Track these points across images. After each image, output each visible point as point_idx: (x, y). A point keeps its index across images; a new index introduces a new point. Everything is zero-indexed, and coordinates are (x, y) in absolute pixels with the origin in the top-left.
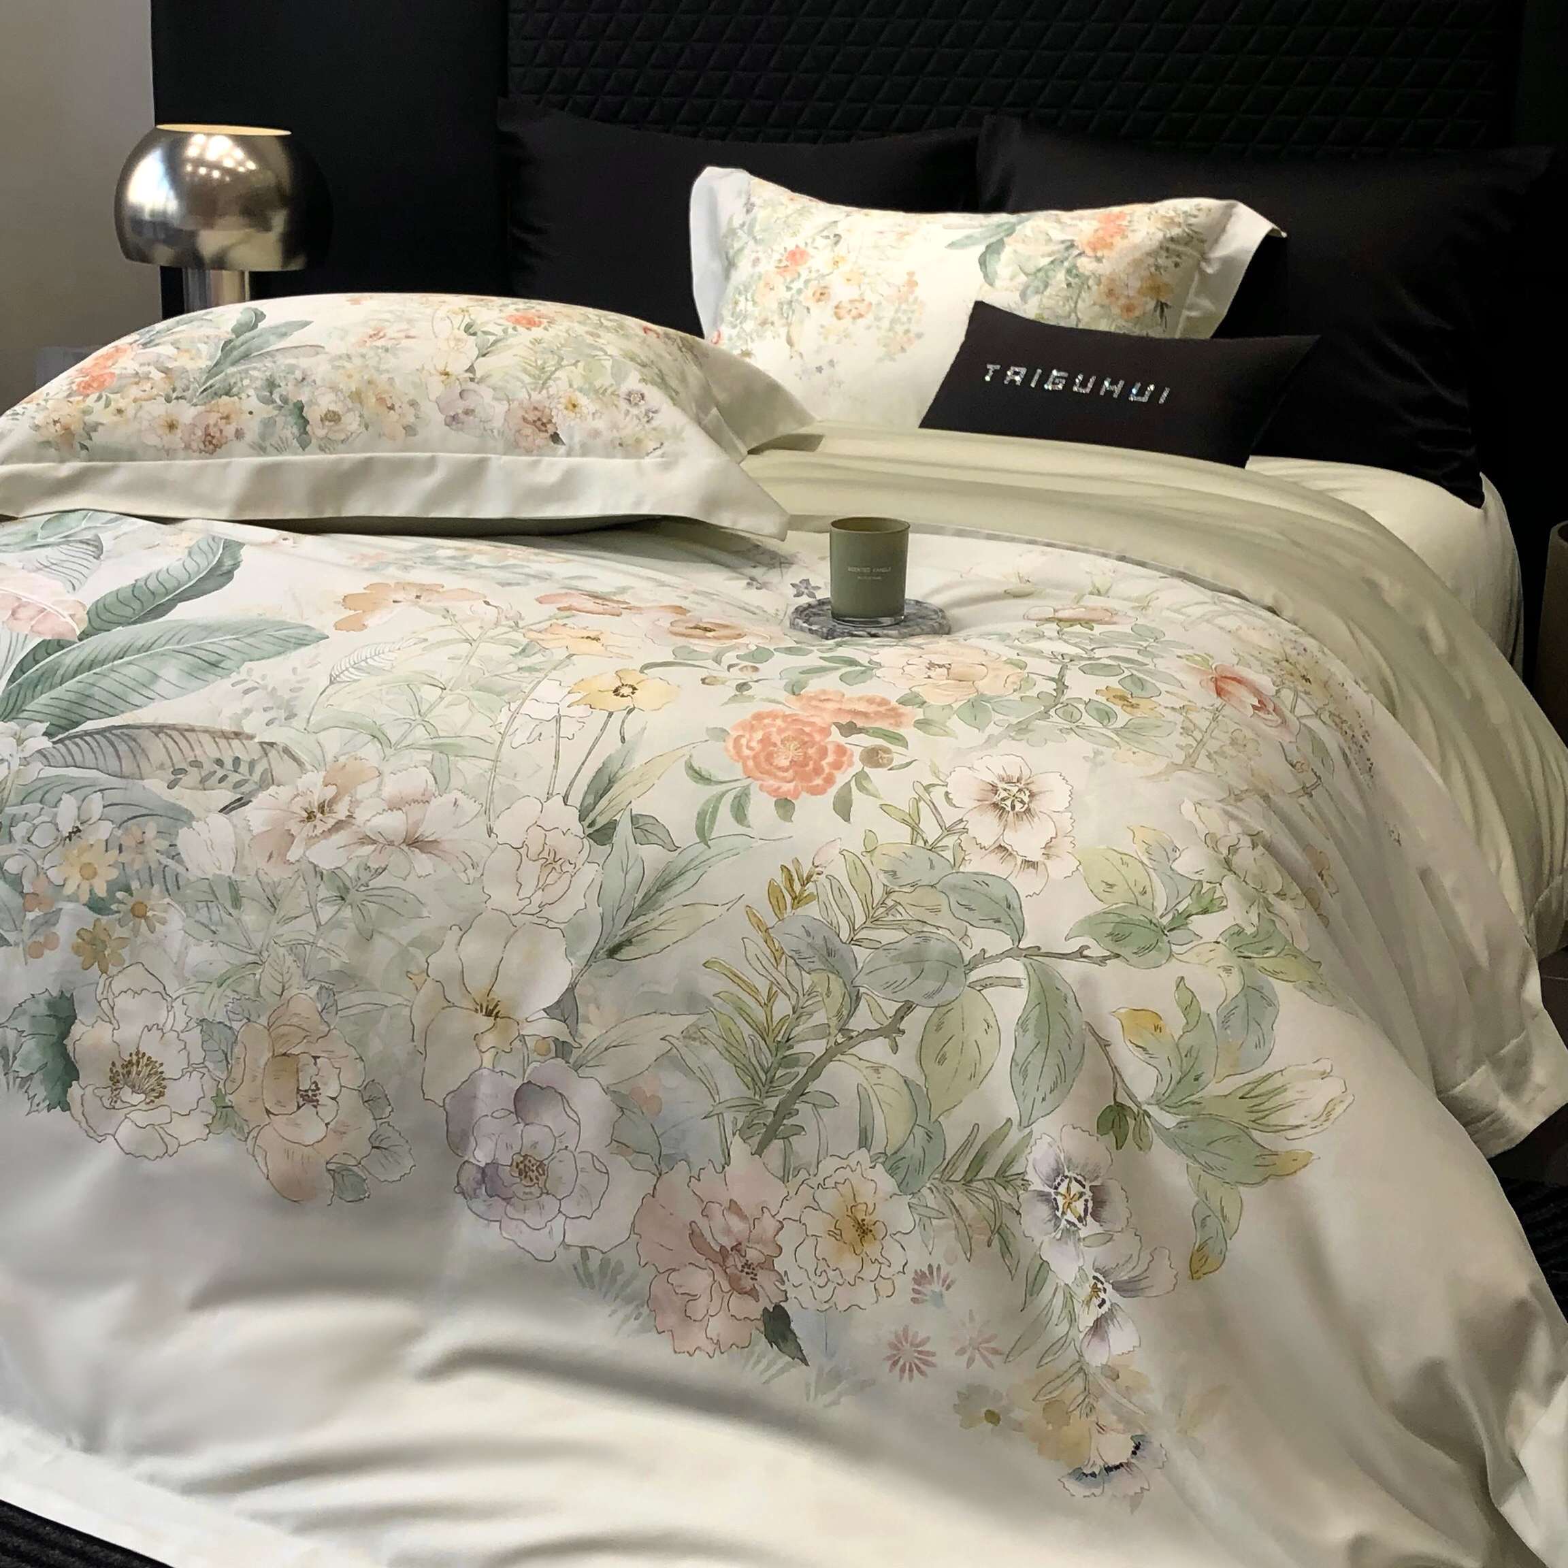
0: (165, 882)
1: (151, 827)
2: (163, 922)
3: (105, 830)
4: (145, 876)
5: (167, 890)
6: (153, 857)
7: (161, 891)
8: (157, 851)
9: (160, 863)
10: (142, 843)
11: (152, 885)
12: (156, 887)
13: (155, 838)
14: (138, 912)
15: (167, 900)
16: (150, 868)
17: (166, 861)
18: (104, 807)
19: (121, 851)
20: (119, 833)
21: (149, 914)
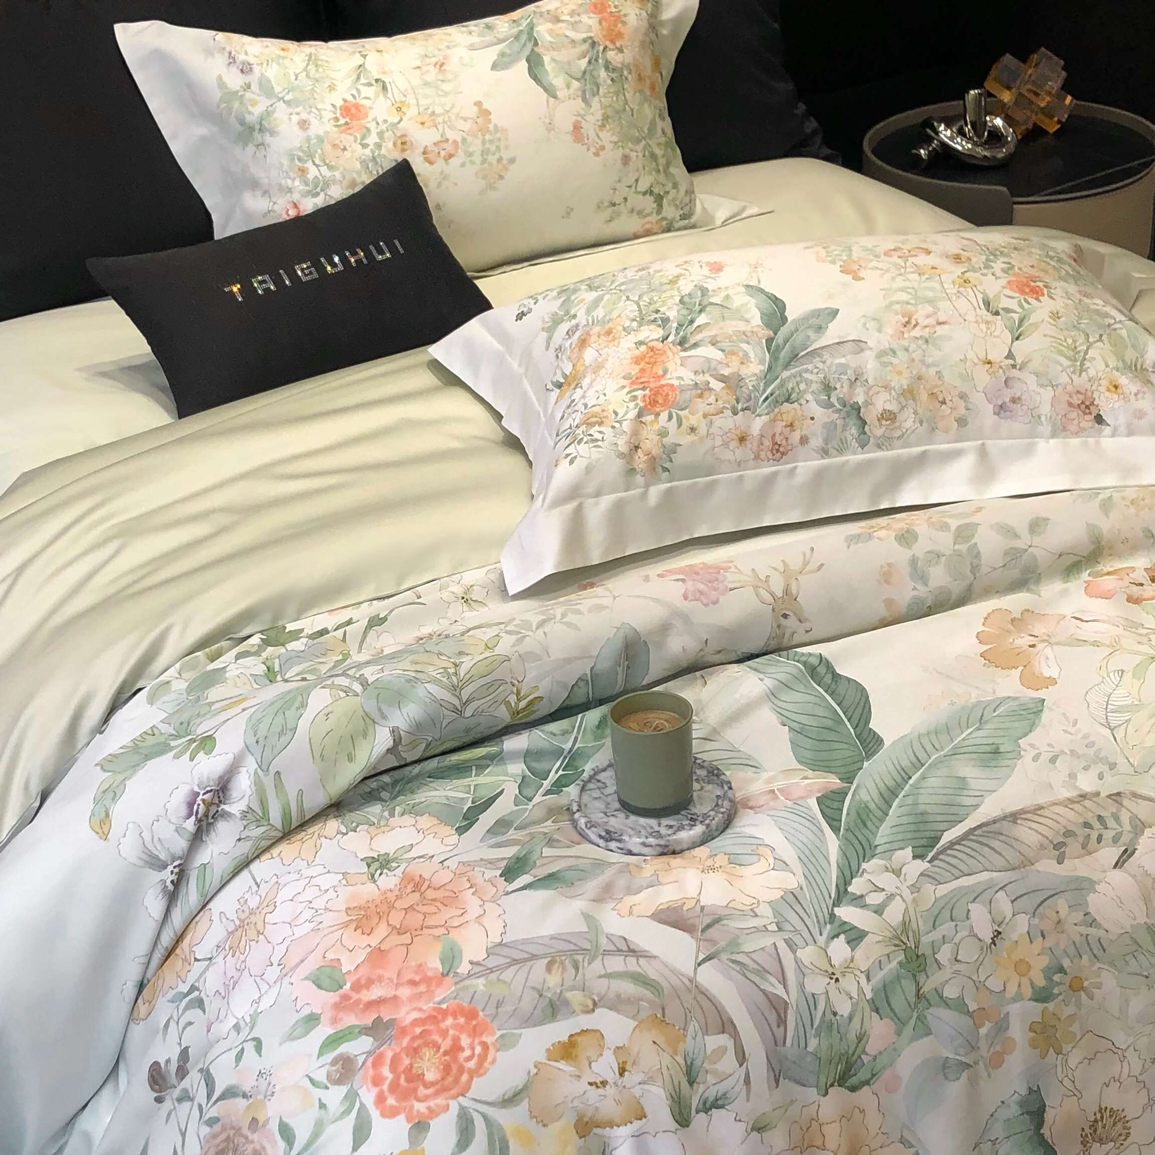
0: (1091, 950)
1: (1062, 904)
2: (1099, 986)
3: (1022, 923)
4: (1072, 951)
5: (1095, 956)
6: (1075, 932)
7: (1090, 960)
8: (1075, 924)
9: (1082, 935)
10: (1059, 922)
11: (1081, 957)
12: (1085, 958)
13: (1069, 913)
14: (1077, 986)
15: (1098, 965)
16: (1074, 942)
17: (1084, 930)
18: (1012, 902)
19: (1043, 936)
20: (1036, 921)
21: (1086, 984)
